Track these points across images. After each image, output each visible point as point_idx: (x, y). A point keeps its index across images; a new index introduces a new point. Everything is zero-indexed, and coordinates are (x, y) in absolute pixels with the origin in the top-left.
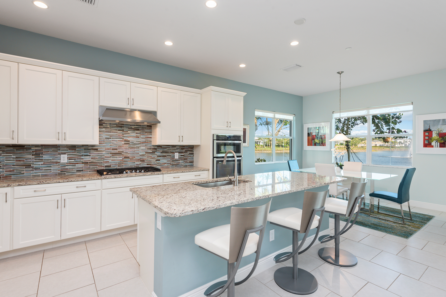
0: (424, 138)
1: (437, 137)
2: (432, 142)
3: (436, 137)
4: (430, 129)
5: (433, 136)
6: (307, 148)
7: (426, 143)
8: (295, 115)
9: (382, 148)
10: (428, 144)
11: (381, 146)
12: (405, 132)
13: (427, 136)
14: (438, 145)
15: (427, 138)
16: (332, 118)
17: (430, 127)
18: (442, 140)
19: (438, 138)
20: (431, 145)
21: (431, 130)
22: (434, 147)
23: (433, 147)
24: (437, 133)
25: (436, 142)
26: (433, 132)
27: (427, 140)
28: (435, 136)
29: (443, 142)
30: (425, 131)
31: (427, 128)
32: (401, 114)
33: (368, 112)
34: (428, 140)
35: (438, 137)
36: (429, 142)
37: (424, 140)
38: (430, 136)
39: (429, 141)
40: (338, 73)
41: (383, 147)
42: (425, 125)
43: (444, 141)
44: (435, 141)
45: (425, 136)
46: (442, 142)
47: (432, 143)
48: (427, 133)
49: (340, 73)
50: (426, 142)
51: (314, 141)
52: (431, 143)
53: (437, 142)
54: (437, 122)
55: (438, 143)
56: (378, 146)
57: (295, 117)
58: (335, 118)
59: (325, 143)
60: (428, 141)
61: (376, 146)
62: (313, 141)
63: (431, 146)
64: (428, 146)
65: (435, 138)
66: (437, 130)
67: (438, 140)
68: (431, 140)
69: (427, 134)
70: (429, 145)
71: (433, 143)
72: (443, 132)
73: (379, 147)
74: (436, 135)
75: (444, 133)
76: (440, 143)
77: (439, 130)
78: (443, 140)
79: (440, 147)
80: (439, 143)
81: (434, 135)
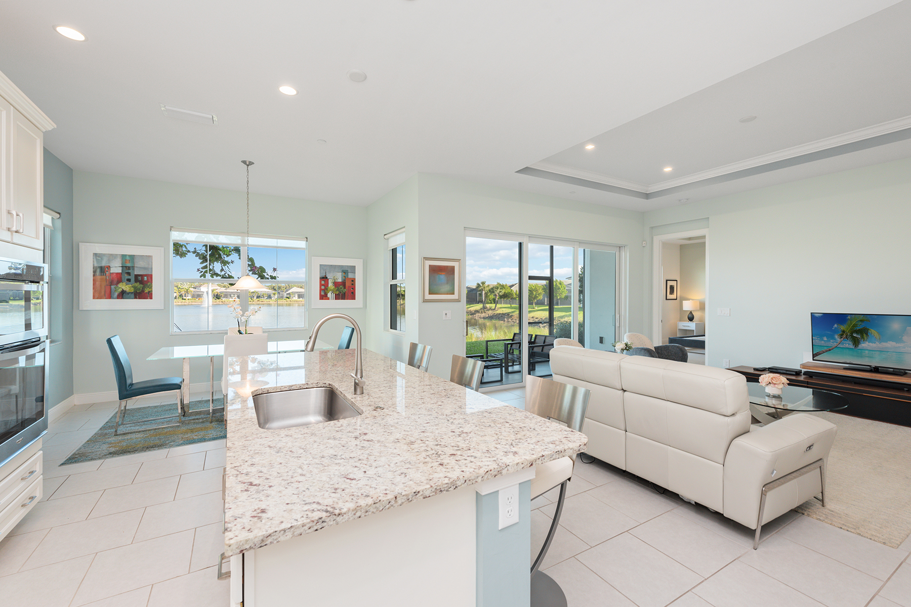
0: (320, 287)
2: (328, 292)
4: (326, 276)
5: (329, 285)
10: (324, 296)
13: (323, 285)
14: (333, 297)
15: (323, 287)
17: (327, 274)
18: (337, 290)
20: (327, 296)
22: (330, 299)
23: (328, 299)
24: (333, 282)
26: (329, 280)
27: (323, 290)
28: (331, 285)
29: (338, 293)
30: (321, 279)
31: (324, 275)
35: (334, 287)
36: (325, 293)
37: (321, 290)
38: (326, 285)
39: (325, 291)
40: (244, 162)
42: (321, 271)
44: (330, 292)
45: (321, 285)
48: (324, 281)
49: (248, 164)
50: (323, 293)
52: (327, 294)
53: (333, 293)
54: (333, 268)
64: (324, 298)
65: (331, 287)
66: (332, 278)
67: (334, 290)
68: (327, 290)
71: (329, 295)
75: (339, 282)
76: (335, 294)
77: (334, 278)
79: (335, 300)
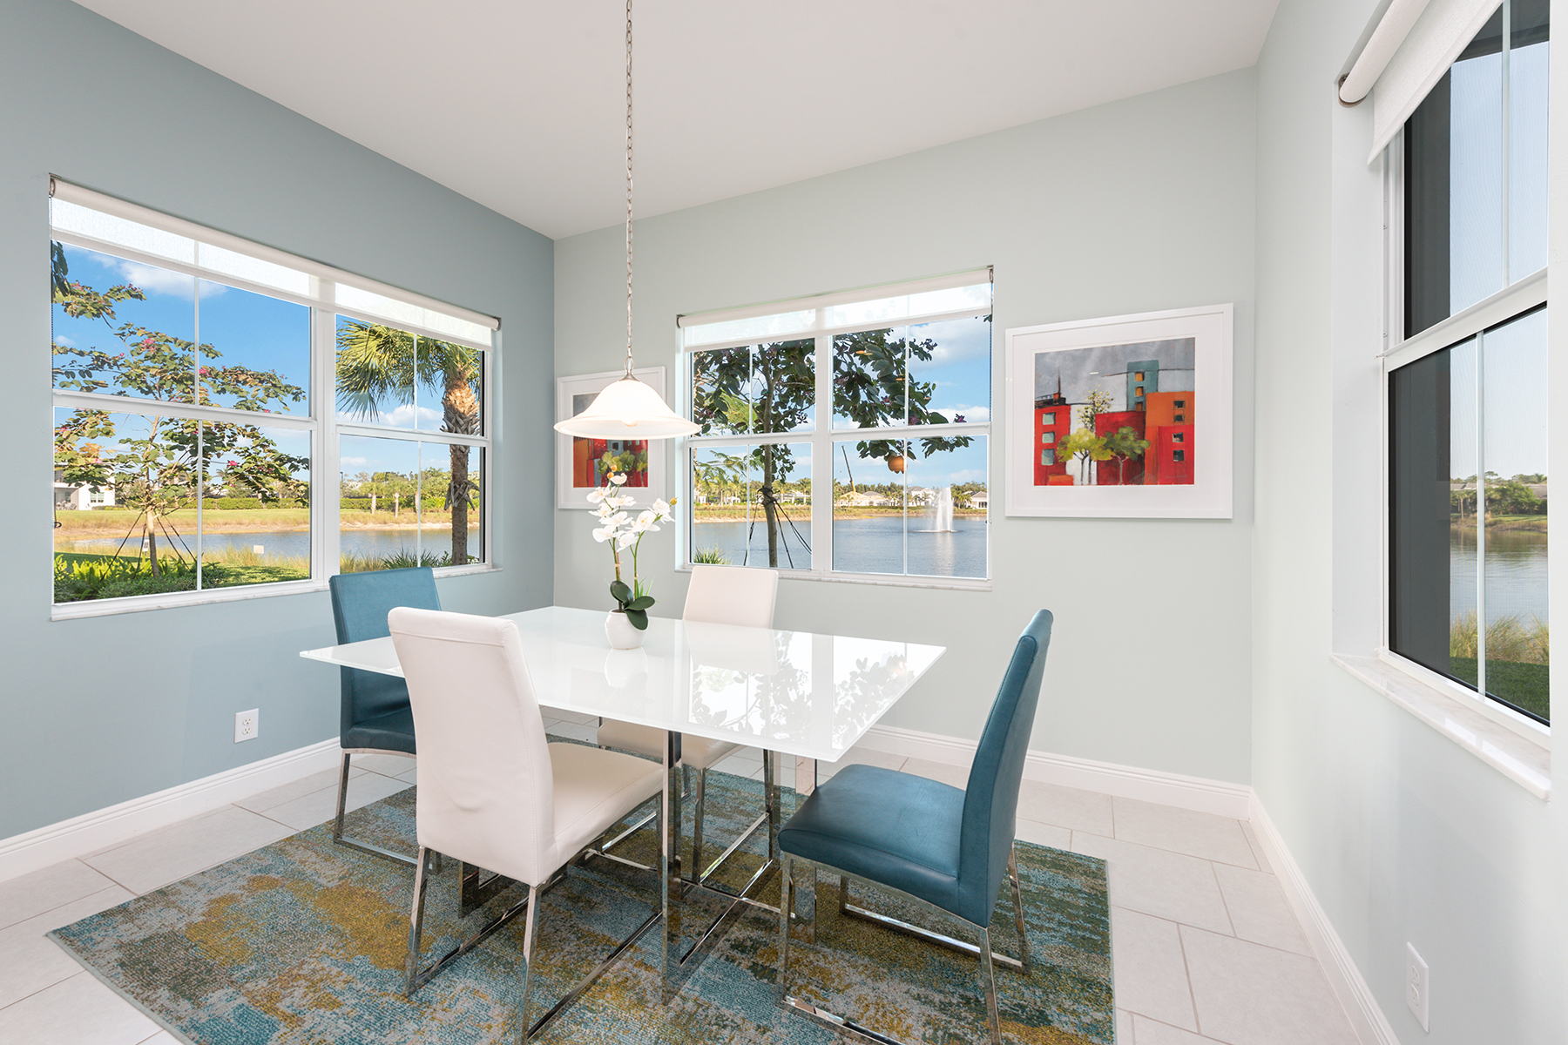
0: (1038, 439)
1: (1089, 433)
2: (1070, 457)
3: (1086, 434)
4: (1062, 396)
5: (1073, 431)
6: (569, 494)
7: (1043, 464)
8: (499, 319)
9: (884, 510)
10: (1050, 472)
11: (881, 506)
12: (960, 419)
13: (1047, 429)
14: (1090, 473)
15: (1047, 439)
16: (673, 349)
17: (1062, 386)
18: (1105, 447)
19: (1090, 441)
20: (1064, 472)
21: (1065, 399)
22: (1075, 482)
23: (1072, 484)
24: (1089, 414)
25: (1083, 460)
26: (1074, 409)
27: (1048, 447)
28: (1079, 429)
29: (1110, 458)
30: (1043, 406)
31: (1050, 392)
32: (931, 387)
33: (819, 319)
34: (1051, 447)
35: (1093, 435)
36: (1056, 461)
37: (1039, 447)
38: (1061, 429)
39: (1057, 453)
41: (885, 507)
42: (1040, 376)
43: (1114, 455)
44: (1078, 453)
45: (1040, 429)
46: (1107, 456)
47: (1069, 463)
48: (1050, 413)
50: (1046, 461)
51: (601, 460)
52: (1065, 463)
53: (1087, 459)
55: (1090, 461)
56: (875, 505)
57: (499, 334)
58: (686, 349)
59: (645, 472)
60: (1054, 453)
61: (871, 506)
62: (596, 461)
63: (1064, 476)
64: (1051, 478)
65: (1081, 437)
66: (1087, 400)
67: (1093, 448)
68: (1066, 448)
69: (1048, 420)
70: (1058, 474)
71: (1073, 466)
72: (1111, 410)
73: (876, 508)
74: (1083, 425)
75: (1113, 413)
76: (1098, 462)
77: (1096, 400)
78: (1112, 449)
79: (1098, 484)
80: (1094, 464)
81: (1078, 426)
